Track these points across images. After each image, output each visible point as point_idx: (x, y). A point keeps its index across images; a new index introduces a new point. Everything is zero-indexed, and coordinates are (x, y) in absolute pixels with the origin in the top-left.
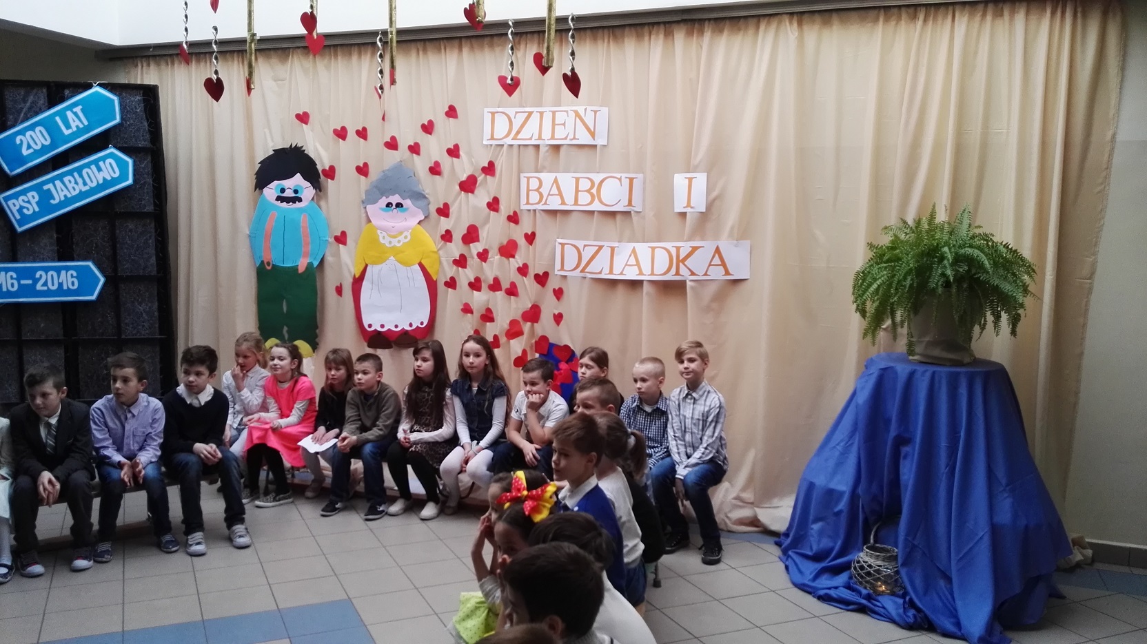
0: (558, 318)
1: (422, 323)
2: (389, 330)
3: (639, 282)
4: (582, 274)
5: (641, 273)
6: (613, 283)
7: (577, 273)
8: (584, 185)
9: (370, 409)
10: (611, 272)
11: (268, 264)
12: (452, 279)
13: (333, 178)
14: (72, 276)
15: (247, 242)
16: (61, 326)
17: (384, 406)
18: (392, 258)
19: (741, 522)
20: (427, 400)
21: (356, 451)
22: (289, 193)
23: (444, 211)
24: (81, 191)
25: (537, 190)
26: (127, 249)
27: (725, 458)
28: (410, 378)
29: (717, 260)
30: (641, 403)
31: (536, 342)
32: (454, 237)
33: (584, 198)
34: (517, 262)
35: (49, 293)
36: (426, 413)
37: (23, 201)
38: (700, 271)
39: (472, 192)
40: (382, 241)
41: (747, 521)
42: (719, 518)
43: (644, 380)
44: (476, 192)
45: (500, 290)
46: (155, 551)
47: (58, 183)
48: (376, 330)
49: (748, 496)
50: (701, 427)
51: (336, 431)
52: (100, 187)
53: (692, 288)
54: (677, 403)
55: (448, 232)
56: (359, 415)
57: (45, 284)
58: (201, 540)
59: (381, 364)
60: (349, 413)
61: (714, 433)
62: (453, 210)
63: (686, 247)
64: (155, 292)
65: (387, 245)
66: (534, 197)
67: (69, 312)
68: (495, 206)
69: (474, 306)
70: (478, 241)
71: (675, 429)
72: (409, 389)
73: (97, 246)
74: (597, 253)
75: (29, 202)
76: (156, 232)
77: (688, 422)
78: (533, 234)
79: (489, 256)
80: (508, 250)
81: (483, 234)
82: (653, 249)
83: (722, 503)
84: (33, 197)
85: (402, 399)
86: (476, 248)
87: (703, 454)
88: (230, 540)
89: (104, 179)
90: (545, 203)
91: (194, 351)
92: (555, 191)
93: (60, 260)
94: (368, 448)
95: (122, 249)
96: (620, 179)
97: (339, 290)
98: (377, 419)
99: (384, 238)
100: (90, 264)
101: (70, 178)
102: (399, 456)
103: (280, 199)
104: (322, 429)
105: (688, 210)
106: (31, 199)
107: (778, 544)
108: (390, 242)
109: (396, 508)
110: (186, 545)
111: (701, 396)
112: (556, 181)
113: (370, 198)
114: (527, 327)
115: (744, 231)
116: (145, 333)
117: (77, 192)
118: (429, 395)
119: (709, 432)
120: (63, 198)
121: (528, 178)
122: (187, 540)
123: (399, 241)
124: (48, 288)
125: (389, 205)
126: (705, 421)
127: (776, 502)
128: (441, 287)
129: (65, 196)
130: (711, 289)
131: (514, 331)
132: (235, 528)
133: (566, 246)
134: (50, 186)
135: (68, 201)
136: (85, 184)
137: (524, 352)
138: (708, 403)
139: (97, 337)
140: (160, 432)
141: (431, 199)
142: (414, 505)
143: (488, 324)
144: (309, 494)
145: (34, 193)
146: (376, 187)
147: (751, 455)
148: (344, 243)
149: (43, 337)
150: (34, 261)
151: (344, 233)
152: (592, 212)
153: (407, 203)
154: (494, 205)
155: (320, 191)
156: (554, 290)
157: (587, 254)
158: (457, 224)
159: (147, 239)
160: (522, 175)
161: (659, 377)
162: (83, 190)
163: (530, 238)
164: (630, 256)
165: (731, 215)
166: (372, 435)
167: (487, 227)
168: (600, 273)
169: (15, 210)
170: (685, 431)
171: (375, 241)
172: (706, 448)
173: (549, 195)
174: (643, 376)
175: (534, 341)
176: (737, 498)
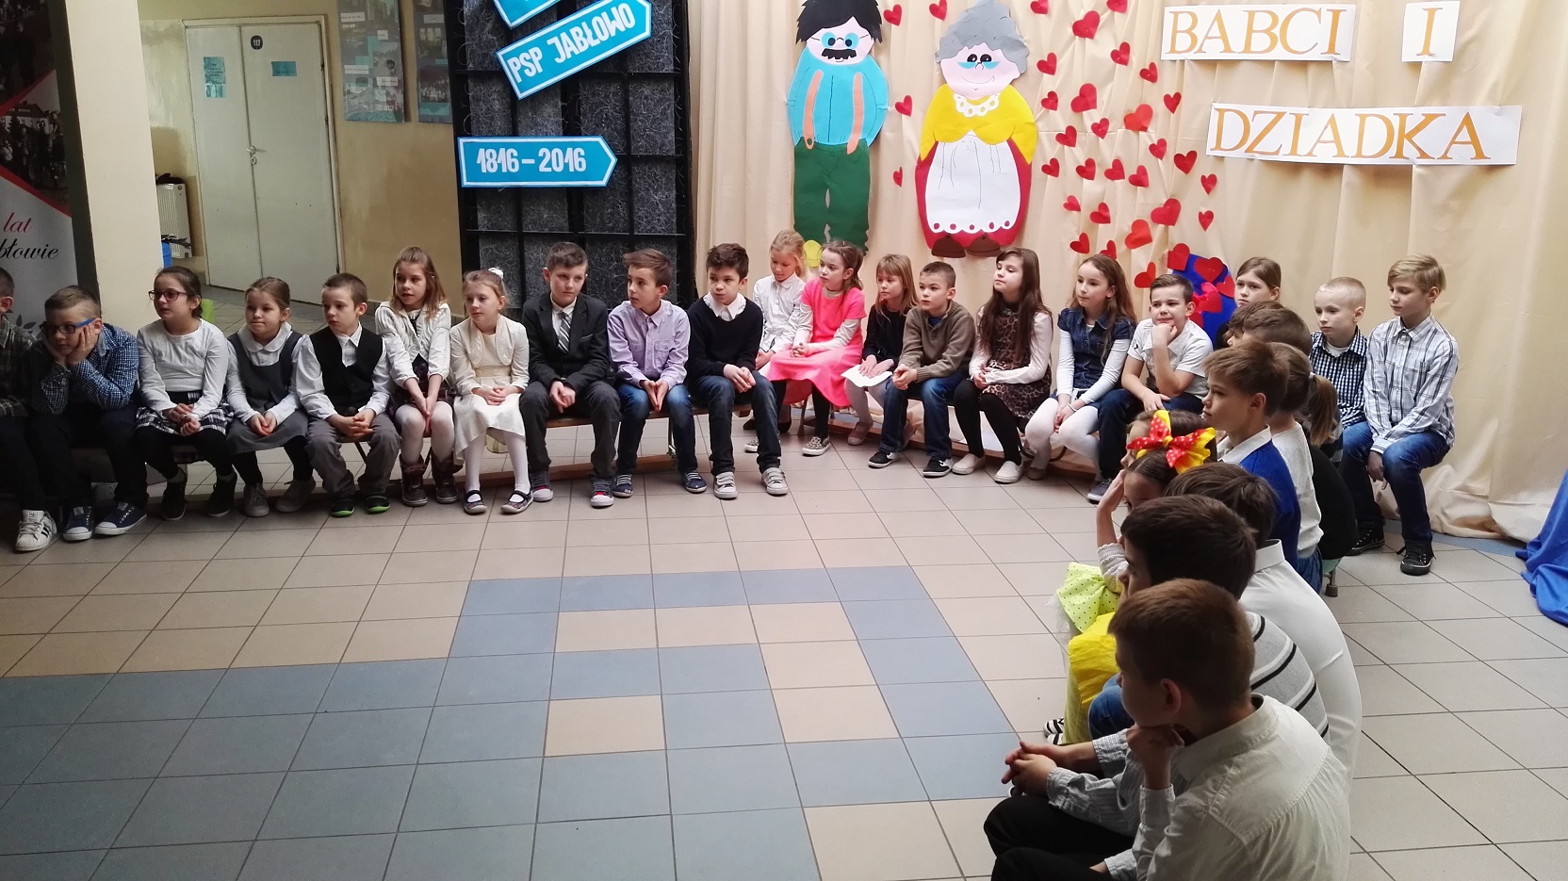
0: (1206, 219)
1: (1007, 224)
2: (962, 232)
3: (1339, 167)
4: (1249, 155)
5: (1341, 153)
6: (1296, 168)
7: (1240, 153)
8: (1262, 21)
9: (935, 337)
10: (1294, 152)
11: (810, 141)
12: (1054, 162)
13: (897, 23)
14: (580, 156)
15: (784, 113)
16: (567, 216)
17: (954, 333)
18: (972, 132)
19: (1465, 522)
20: (1009, 327)
21: (915, 389)
22: (840, 45)
23: (1048, 66)
24: (590, 46)
25: (1189, 31)
26: (641, 121)
27: (1451, 428)
28: (988, 296)
29: (1464, 135)
30: (1325, 343)
31: (1169, 252)
32: (1059, 102)
33: (1261, 42)
34: (1150, 137)
35: (553, 176)
36: (1007, 344)
37: (525, 59)
38: (1435, 152)
39: (1091, 36)
40: (959, 109)
41: (1475, 522)
42: (1433, 512)
43: (1332, 310)
44: (1097, 36)
45: (1123, 177)
46: (679, 490)
47: (564, 35)
48: (944, 233)
49: (1481, 486)
50: (1415, 382)
51: (890, 362)
52: (613, 41)
53: (1420, 176)
54: (1383, 344)
55: (1052, 95)
56: (921, 343)
57: (549, 164)
58: (731, 482)
59: (954, 278)
60: (908, 339)
61: (1437, 392)
62: (1061, 64)
63: (1415, 115)
64: (673, 177)
65: (967, 115)
66: (1183, 42)
67: (575, 198)
68: (1123, 56)
69: (1082, 201)
70: (1095, 107)
71: (1376, 381)
72: (984, 312)
73: (607, 119)
74: (1274, 123)
75: (531, 61)
76: (675, 99)
77: (1398, 373)
78: (1178, 96)
79: (1109, 129)
80: (1137, 120)
81: (1102, 97)
82: (1363, 117)
83: (1438, 494)
84: (536, 54)
85: (977, 323)
86: (1091, 117)
87: (1417, 420)
88: (764, 485)
89: (617, 30)
90: (1200, 51)
91: (721, 251)
92: (1215, 31)
93: (566, 134)
94: (930, 386)
95: (636, 120)
96: (1318, 13)
97: (898, 178)
98: (944, 348)
99: (962, 104)
100: (599, 140)
101: (578, 29)
102: (969, 399)
103: (827, 53)
104: (872, 358)
105: (1425, 59)
106: (533, 56)
107: (1522, 557)
108: (970, 111)
109: (965, 464)
110: (715, 485)
111: (1423, 337)
112: (1218, 17)
113: (946, 50)
114: (1157, 231)
115: (1514, 91)
116: (660, 230)
117: (586, 47)
118: (1011, 321)
119: (1429, 390)
120: (569, 56)
121: (1176, 14)
122: (716, 480)
123: (983, 109)
124: (553, 170)
125: (970, 59)
126: (1424, 374)
127: (1524, 497)
128: (1037, 173)
129: (572, 53)
130: (1452, 179)
131: (1138, 237)
132: (768, 471)
133: (1226, 113)
134: (555, 40)
135: (576, 59)
136: (595, 37)
137: (1152, 266)
138: (1432, 348)
139: (607, 233)
140: (685, 348)
141: (1031, 49)
142: (988, 464)
143: (1101, 225)
144: (853, 440)
145: (537, 49)
146: (955, 33)
147: (1492, 428)
148: (908, 113)
149: (546, 231)
150: (537, 136)
151: (908, 100)
152: (1272, 62)
153: (997, 55)
154: (1121, 55)
155: (881, 41)
156: (1203, 178)
157: (1256, 127)
158: (1066, 84)
159: (665, 108)
160: (1167, 10)
161: (1356, 307)
162: (592, 45)
163: (1173, 102)
164: (1326, 128)
165: (1495, 66)
166: (937, 369)
167: (1109, 87)
168: (1277, 153)
169: (515, 70)
170: (1391, 386)
171: (949, 109)
172: (1422, 414)
173: (1206, 37)
174: (1330, 304)
175: (1166, 251)
176: (1464, 488)
